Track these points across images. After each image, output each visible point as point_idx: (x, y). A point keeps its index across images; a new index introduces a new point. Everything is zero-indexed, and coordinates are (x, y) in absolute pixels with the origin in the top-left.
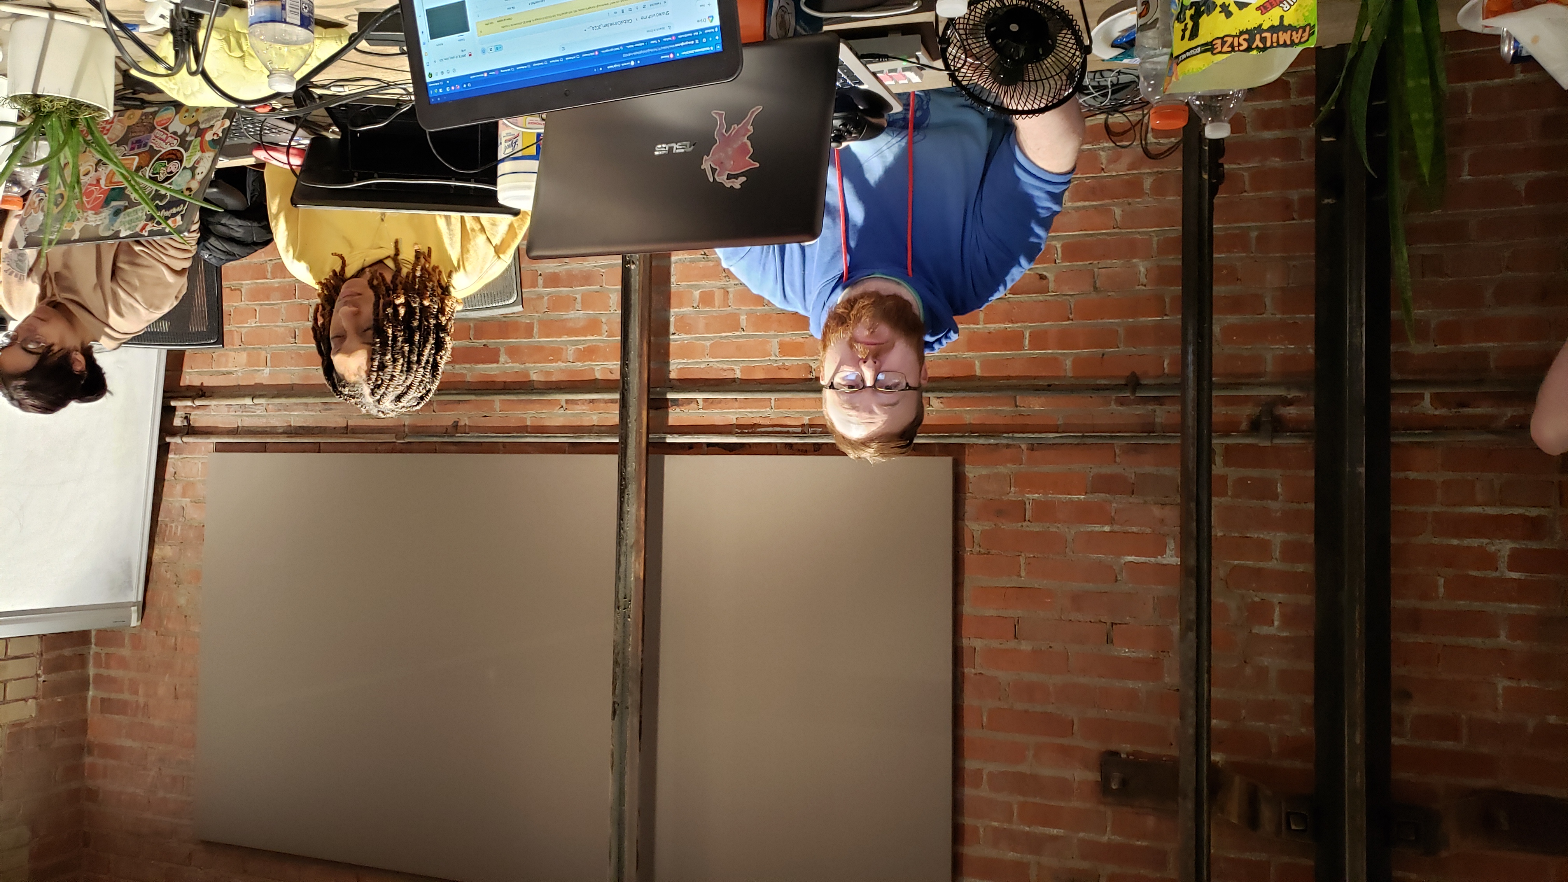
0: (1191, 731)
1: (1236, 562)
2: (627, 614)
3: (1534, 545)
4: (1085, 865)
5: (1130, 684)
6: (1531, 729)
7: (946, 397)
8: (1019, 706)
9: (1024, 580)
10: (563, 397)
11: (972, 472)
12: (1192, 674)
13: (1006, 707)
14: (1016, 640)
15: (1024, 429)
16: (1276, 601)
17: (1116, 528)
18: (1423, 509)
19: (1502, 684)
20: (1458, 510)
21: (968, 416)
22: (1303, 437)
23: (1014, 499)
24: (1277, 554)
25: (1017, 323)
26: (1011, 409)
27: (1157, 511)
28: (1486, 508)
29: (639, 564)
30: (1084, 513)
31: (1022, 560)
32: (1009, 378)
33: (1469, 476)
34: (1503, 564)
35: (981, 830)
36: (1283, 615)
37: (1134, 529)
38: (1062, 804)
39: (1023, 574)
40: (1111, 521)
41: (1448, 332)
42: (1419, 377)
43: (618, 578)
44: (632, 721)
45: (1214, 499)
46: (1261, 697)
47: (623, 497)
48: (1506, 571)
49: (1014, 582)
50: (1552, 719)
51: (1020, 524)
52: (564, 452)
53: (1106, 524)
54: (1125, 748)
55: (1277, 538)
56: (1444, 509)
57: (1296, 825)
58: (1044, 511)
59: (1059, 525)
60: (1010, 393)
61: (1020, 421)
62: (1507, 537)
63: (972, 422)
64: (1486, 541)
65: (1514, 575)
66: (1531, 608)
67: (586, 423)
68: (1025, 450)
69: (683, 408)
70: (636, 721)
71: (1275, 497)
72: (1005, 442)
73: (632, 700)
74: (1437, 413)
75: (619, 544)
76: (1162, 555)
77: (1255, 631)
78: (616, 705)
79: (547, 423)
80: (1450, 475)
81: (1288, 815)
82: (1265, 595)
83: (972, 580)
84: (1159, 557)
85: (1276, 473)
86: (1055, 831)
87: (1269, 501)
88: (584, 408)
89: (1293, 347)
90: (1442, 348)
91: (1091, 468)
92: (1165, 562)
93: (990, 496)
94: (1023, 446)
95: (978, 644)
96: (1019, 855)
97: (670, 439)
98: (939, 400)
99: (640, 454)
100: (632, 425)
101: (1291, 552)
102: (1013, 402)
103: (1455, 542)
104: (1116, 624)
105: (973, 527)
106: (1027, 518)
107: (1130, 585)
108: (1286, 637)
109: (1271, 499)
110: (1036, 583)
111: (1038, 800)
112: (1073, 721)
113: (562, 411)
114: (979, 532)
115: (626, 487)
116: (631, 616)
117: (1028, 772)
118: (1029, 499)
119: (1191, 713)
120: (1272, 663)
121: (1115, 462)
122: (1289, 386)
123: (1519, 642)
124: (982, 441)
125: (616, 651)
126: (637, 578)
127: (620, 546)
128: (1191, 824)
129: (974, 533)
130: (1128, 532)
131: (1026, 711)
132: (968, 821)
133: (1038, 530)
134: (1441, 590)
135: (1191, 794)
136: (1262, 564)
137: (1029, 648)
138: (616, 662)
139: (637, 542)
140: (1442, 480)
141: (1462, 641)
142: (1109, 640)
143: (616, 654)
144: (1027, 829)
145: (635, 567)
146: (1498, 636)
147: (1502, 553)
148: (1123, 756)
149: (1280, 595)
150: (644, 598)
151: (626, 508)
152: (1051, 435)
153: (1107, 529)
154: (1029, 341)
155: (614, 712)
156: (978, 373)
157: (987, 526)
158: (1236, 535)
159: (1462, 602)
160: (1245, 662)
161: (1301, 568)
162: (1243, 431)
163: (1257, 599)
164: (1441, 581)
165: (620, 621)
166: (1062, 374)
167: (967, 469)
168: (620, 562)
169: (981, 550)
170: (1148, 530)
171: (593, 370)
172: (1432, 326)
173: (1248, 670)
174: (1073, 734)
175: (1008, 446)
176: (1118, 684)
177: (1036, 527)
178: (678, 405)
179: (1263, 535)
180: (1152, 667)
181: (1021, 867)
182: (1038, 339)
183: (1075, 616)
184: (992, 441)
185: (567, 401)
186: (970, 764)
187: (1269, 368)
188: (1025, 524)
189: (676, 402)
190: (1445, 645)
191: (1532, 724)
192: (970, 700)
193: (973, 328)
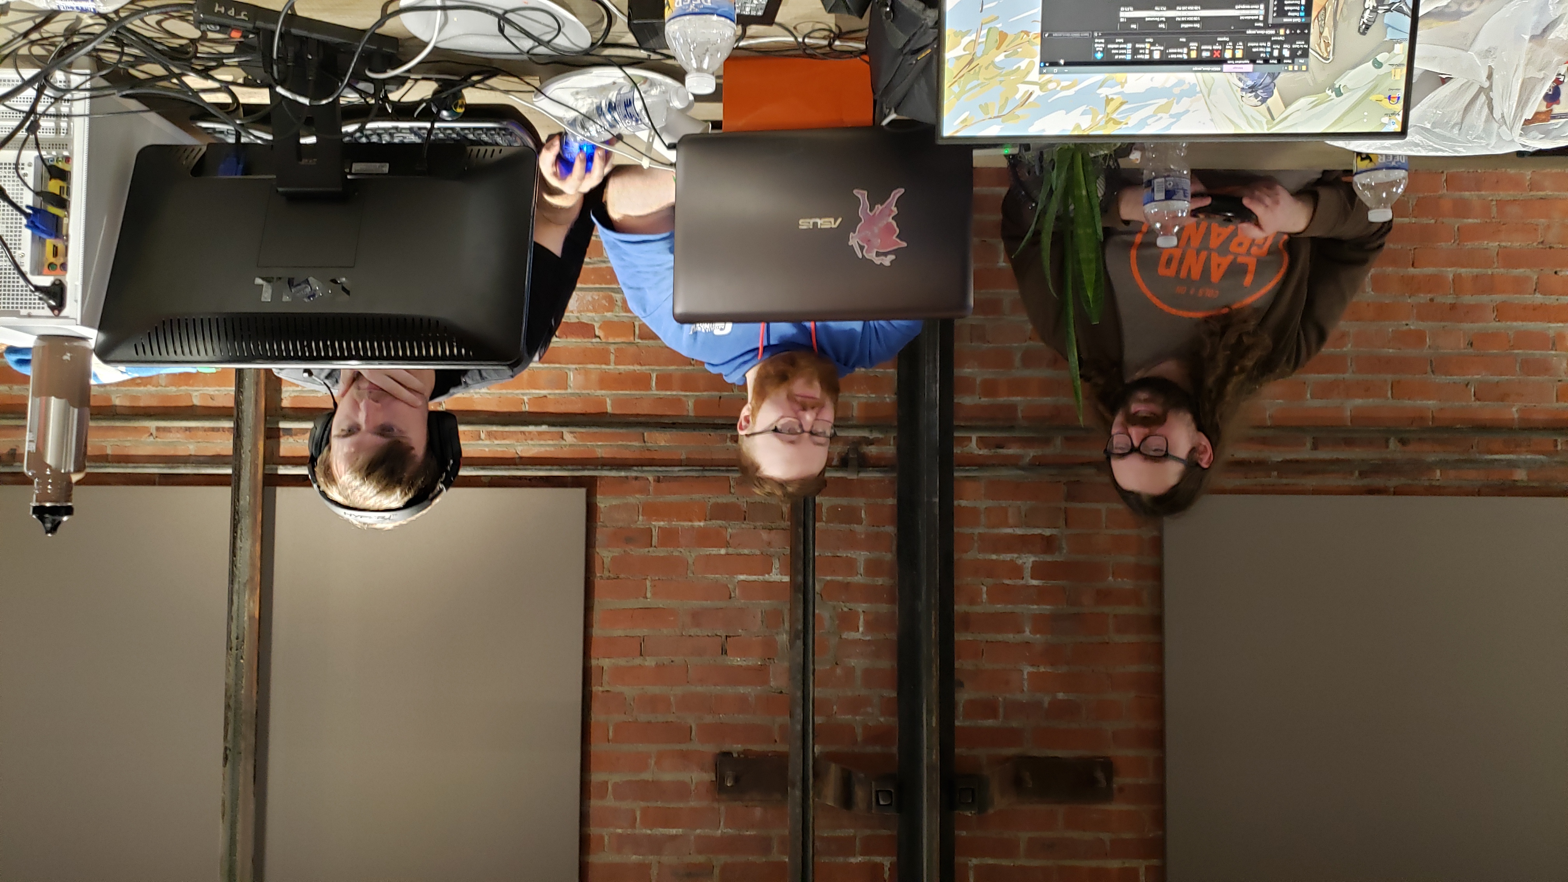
0: (799, 727)
1: (829, 578)
2: (239, 655)
3: (1048, 558)
4: (701, 859)
5: (742, 690)
6: (1046, 705)
7: (579, 432)
8: (643, 718)
9: (651, 601)
10: (153, 424)
11: (603, 502)
12: (799, 677)
13: (630, 720)
14: (642, 657)
15: (651, 463)
16: (860, 610)
17: (731, 551)
18: (970, 531)
19: (1027, 669)
20: (996, 531)
21: (600, 450)
22: (881, 472)
23: (642, 527)
24: (862, 570)
25: (645, 365)
26: (640, 444)
27: (765, 535)
28: (1015, 529)
29: (254, 602)
30: (704, 538)
31: (648, 583)
32: (638, 415)
33: (1004, 503)
34: (1027, 573)
35: (606, 838)
36: (867, 624)
37: (746, 551)
38: (682, 805)
39: (649, 595)
40: (727, 545)
41: (990, 388)
42: (969, 424)
43: (230, 618)
44: (246, 767)
45: (817, 525)
46: (849, 694)
47: (236, 532)
48: (1029, 578)
49: (640, 603)
50: (1061, 696)
51: (647, 550)
52: (154, 484)
53: (722, 547)
54: (737, 748)
55: (861, 556)
56: (986, 530)
57: (883, 800)
58: (669, 537)
59: (682, 550)
60: (641, 430)
61: (648, 455)
62: (1030, 552)
63: (604, 456)
64: (1015, 555)
65: (1035, 582)
66: (1046, 608)
67: (181, 451)
68: (652, 482)
69: (296, 438)
70: (250, 768)
71: (859, 522)
72: (634, 474)
73: (247, 743)
74: (981, 452)
75: (232, 582)
76: (769, 574)
77: (844, 636)
78: (228, 752)
79: (133, 452)
80: (990, 503)
81: (877, 792)
82: (852, 605)
83: (602, 603)
84: (767, 575)
85: (860, 502)
86: (674, 831)
87: (855, 525)
88: (179, 435)
89: (874, 396)
90: (985, 400)
91: (710, 498)
92: (772, 580)
93: (620, 524)
94: (651, 479)
95: (606, 663)
96: (641, 857)
97: (282, 471)
98: (572, 435)
99: (255, 486)
100: (246, 456)
101: (873, 567)
102: (642, 438)
103: (994, 557)
104: (730, 637)
105: (605, 554)
106: (653, 544)
107: (743, 601)
108: (869, 640)
109: (857, 524)
110: (660, 603)
111: (659, 804)
112: (691, 727)
113: (151, 439)
114: (609, 559)
115: (239, 522)
116: (244, 657)
117: (650, 780)
118: (655, 526)
119: (799, 711)
120: (857, 663)
121: (730, 493)
122: (870, 427)
123: (1038, 636)
124: (613, 473)
125: (228, 694)
126: (251, 618)
127: (232, 584)
128: (799, 810)
129: (605, 559)
130: (741, 555)
131: (649, 723)
132: (594, 830)
133: (662, 555)
134: (985, 596)
135: (799, 784)
136: (849, 579)
137: (653, 664)
138: (228, 707)
139: (252, 579)
140: (985, 507)
141: (1000, 637)
142: (724, 652)
143: (227, 697)
144: (649, 832)
145: (250, 606)
146: (1024, 632)
147: (1027, 564)
148: (735, 755)
149: (864, 605)
150: (259, 637)
151: (239, 544)
152: (677, 469)
153: (723, 551)
154: (656, 383)
155: (226, 758)
156: (609, 410)
157: (616, 552)
158: (829, 554)
159: (999, 606)
160: (837, 664)
161: (880, 581)
162: (835, 466)
163: (845, 609)
164: (985, 589)
165: (233, 663)
166: (685, 413)
167: (598, 500)
168: (232, 601)
169: (611, 575)
170: (758, 552)
171: (191, 395)
172: (978, 383)
173: (839, 671)
174: (691, 739)
175: (636, 478)
176: (730, 690)
177: (661, 552)
178: (291, 435)
179: (851, 554)
180: (760, 673)
181: (643, 869)
182: (664, 381)
183: (693, 631)
184: (623, 474)
185: (158, 429)
186: (596, 777)
187: (855, 413)
188: (651, 549)
189: (288, 431)
190: (987, 642)
191: (1047, 700)
192: (596, 716)
193: (605, 369)
